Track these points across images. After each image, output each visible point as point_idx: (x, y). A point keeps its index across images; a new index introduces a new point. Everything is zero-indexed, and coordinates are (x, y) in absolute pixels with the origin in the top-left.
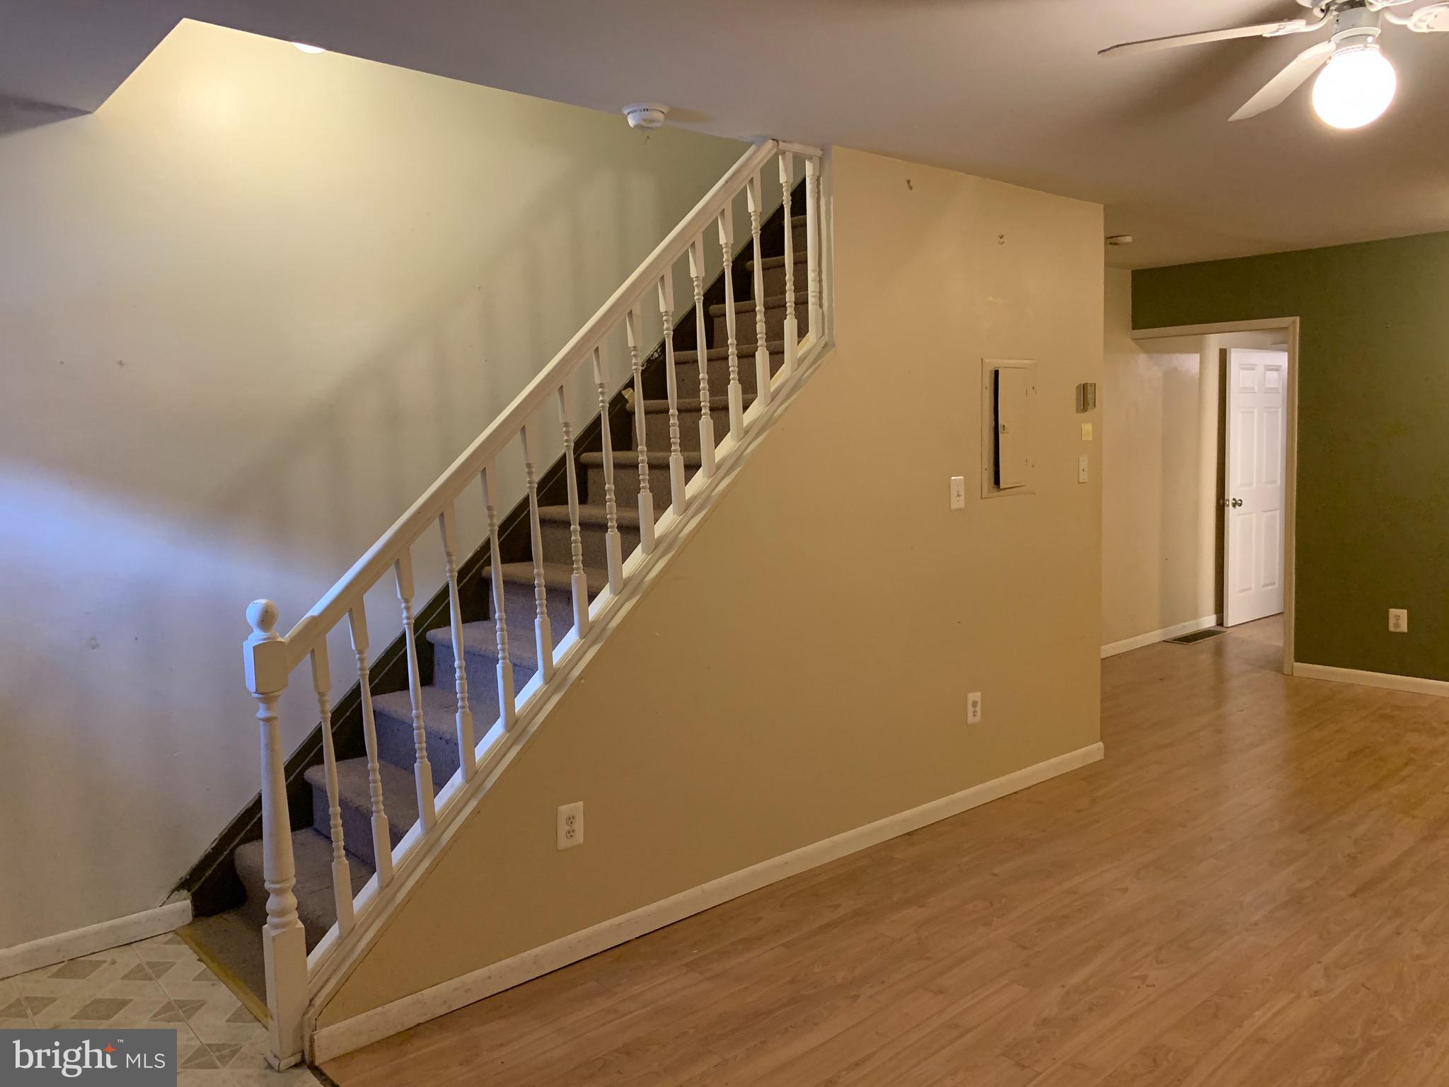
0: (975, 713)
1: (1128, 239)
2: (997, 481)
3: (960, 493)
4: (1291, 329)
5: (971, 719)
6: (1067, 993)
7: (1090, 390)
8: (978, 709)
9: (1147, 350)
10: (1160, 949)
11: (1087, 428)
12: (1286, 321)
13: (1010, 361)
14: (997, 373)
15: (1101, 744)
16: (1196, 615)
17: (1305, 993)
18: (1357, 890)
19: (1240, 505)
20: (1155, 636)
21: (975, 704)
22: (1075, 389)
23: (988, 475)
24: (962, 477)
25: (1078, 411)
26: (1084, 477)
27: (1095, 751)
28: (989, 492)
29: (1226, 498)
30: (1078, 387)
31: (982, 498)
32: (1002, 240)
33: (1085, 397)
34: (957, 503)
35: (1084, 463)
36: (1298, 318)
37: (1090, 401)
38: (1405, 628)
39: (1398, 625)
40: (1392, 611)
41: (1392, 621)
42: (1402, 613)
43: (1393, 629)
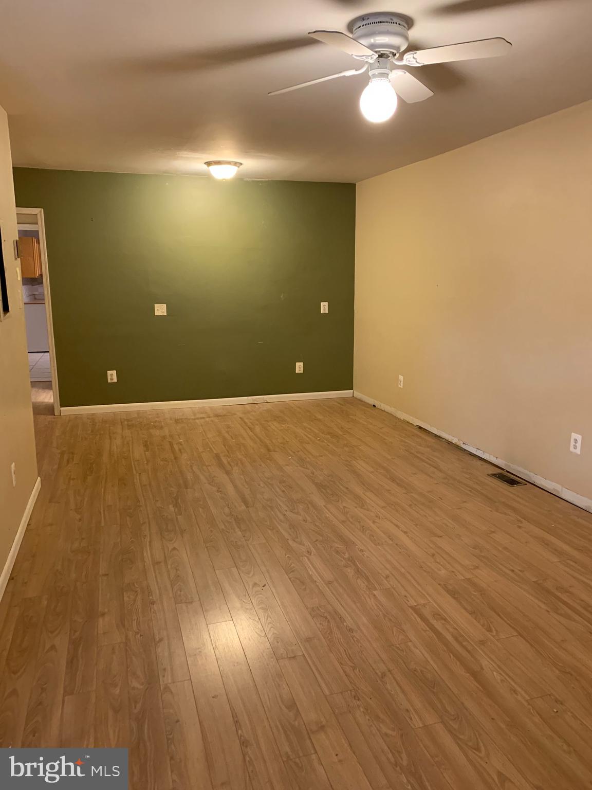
2: (5, 308)
4: (39, 216)
11: (18, 271)
12: (35, 211)
21: (14, 472)
26: (20, 304)
27: (39, 483)
28: (3, 316)
35: (20, 294)
36: (42, 210)
38: (115, 380)
39: (112, 379)
40: (109, 372)
41: (109, 377)
42: (114, 372)
43: (109, 381)
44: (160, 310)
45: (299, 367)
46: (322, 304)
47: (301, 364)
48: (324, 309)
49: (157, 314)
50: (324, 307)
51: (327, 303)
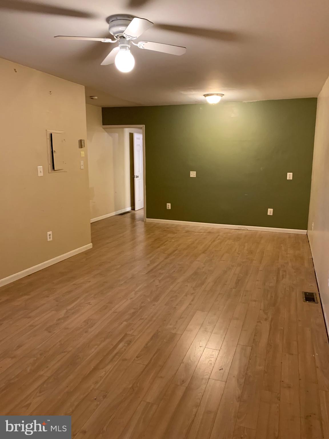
0: (50, 238)
1: (96, 98)
2: (54, 168)
3: (41, 171)
4: (143, 128)
5: (49, 240)
6: (67, 311)
7: (82, 142)
8: (51, 236)
9: (107, 132)
10: (95, 295)
11: (83, 153)
12: (141, 126)
13: (56, 131)
14: (51, 134)
15: (91, 244)
16: (124, 208)
17: (129, 299)
18: (148, 273)
19: (138, 177)
20: (113, 214)
21: (50, 235)
22: (78, 142)
23: (50, 167)
24: (42, 166)
25: (79, 148)
26: (82, 167)
27: (90, 246)
28: (51, 171)
29: (135, 175)
30: (79, 141)
31: (49, 173)
32: (51, 93)
33: (81, 144)
34: (41, 174)
35: (82, 163)
36: (144, 125)
37: (83, 145)
38: (170, 208)
39: (168, 207)
40: (168, 204)
41: (167, 206)
42: (170, 204)
43: (167, 208)
44: (193, 174)
45: (270, 212)
46: (288, 174)
47: (272, 210)
48: (290, 177)
49: (191, 176)
50: (290, 176)
51: (292, 173)
